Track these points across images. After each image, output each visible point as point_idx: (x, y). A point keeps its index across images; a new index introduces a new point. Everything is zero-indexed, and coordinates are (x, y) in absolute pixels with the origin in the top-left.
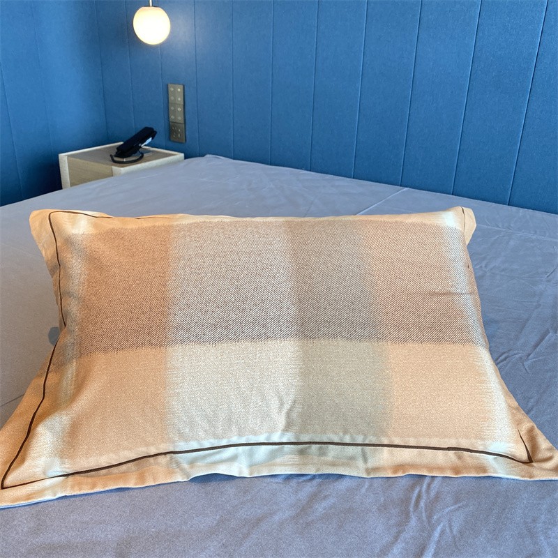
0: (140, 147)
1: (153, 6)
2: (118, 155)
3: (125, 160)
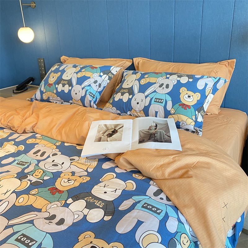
0: (27, 86)
1: (25, 27)
2: (17, 90)
3: (19, 92)
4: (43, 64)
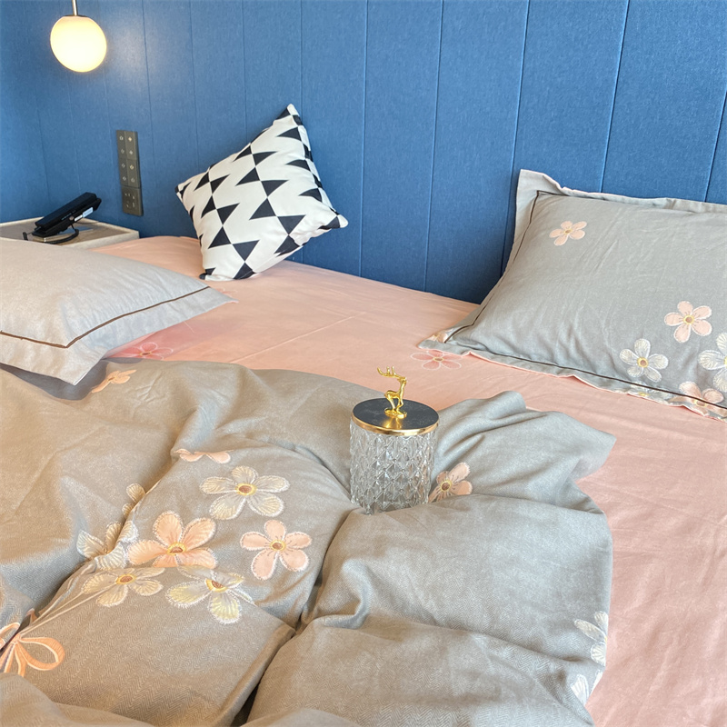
0: (74, 221)
1: (78, 15)
2: (37, 233)
3: (46, 240)
4: (131, 153)
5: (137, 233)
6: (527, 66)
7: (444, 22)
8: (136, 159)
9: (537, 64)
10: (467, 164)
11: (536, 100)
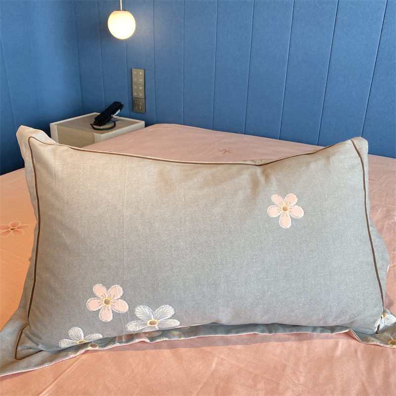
0: (112, 117)
1: (123, 10)
2: (96, 124)
3: (101, 127)
4: (141, 80)
5: (143, 123)
6: (382, 38)
7: (338, 16)
8: (143, 83)
9: (388, 37)
10: (346, 85)
11: (386, 54)
